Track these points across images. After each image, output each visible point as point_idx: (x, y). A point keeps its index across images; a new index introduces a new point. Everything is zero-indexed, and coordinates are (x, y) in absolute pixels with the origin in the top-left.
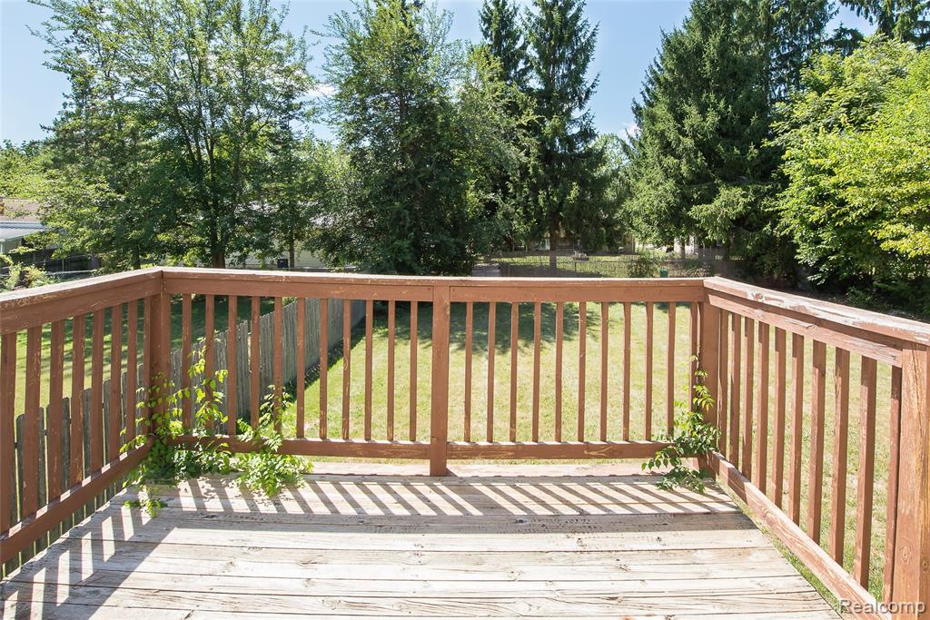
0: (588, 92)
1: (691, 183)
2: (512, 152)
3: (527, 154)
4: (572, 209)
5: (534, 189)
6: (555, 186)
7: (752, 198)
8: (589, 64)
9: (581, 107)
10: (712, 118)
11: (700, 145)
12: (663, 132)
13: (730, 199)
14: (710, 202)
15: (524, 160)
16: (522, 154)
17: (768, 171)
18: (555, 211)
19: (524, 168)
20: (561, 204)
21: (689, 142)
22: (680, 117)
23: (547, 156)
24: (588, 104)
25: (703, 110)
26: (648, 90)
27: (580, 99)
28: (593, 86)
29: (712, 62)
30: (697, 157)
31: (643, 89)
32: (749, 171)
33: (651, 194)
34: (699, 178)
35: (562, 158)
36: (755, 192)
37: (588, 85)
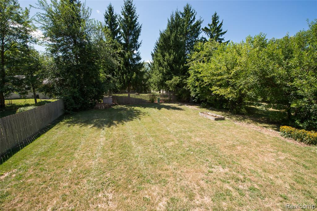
0: (139, 46)
1: (166, 75)
2: (115, 62)
3: (120, 63)
4: (134, 80)
5: (122, 74)
6: (129, 73)
7: (181, 79)
8: (139, 37)
9: (137, 50)
10: (172, 57)
11: (169, 64)
12: (159, 60)
13: (176, 79)
14: (171, 80)
15: (119, 64)
16: (118, 62)
17: (185, 73)
18: (129, 81)
19: (119, 67)
20: (131, 79)
21: (166, 63)
22: (164, 56)
23: (126, 64)
24: (139, 50)
25: (170, 55)
26: (155, 49)
27: (136, 47)
28: (140, 44)
29: (173, 41)
30: (168, 68)
31: (154, 49)
32: (180, 72)
33: (156, 77)
34: (168, 73)
35: (131, 65)
36: (182, 78)
37: (139, 43)
